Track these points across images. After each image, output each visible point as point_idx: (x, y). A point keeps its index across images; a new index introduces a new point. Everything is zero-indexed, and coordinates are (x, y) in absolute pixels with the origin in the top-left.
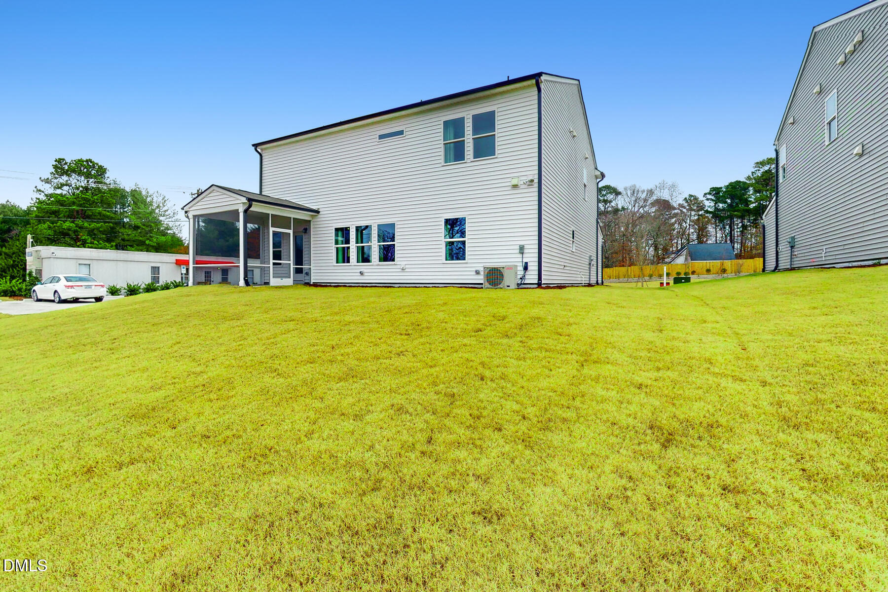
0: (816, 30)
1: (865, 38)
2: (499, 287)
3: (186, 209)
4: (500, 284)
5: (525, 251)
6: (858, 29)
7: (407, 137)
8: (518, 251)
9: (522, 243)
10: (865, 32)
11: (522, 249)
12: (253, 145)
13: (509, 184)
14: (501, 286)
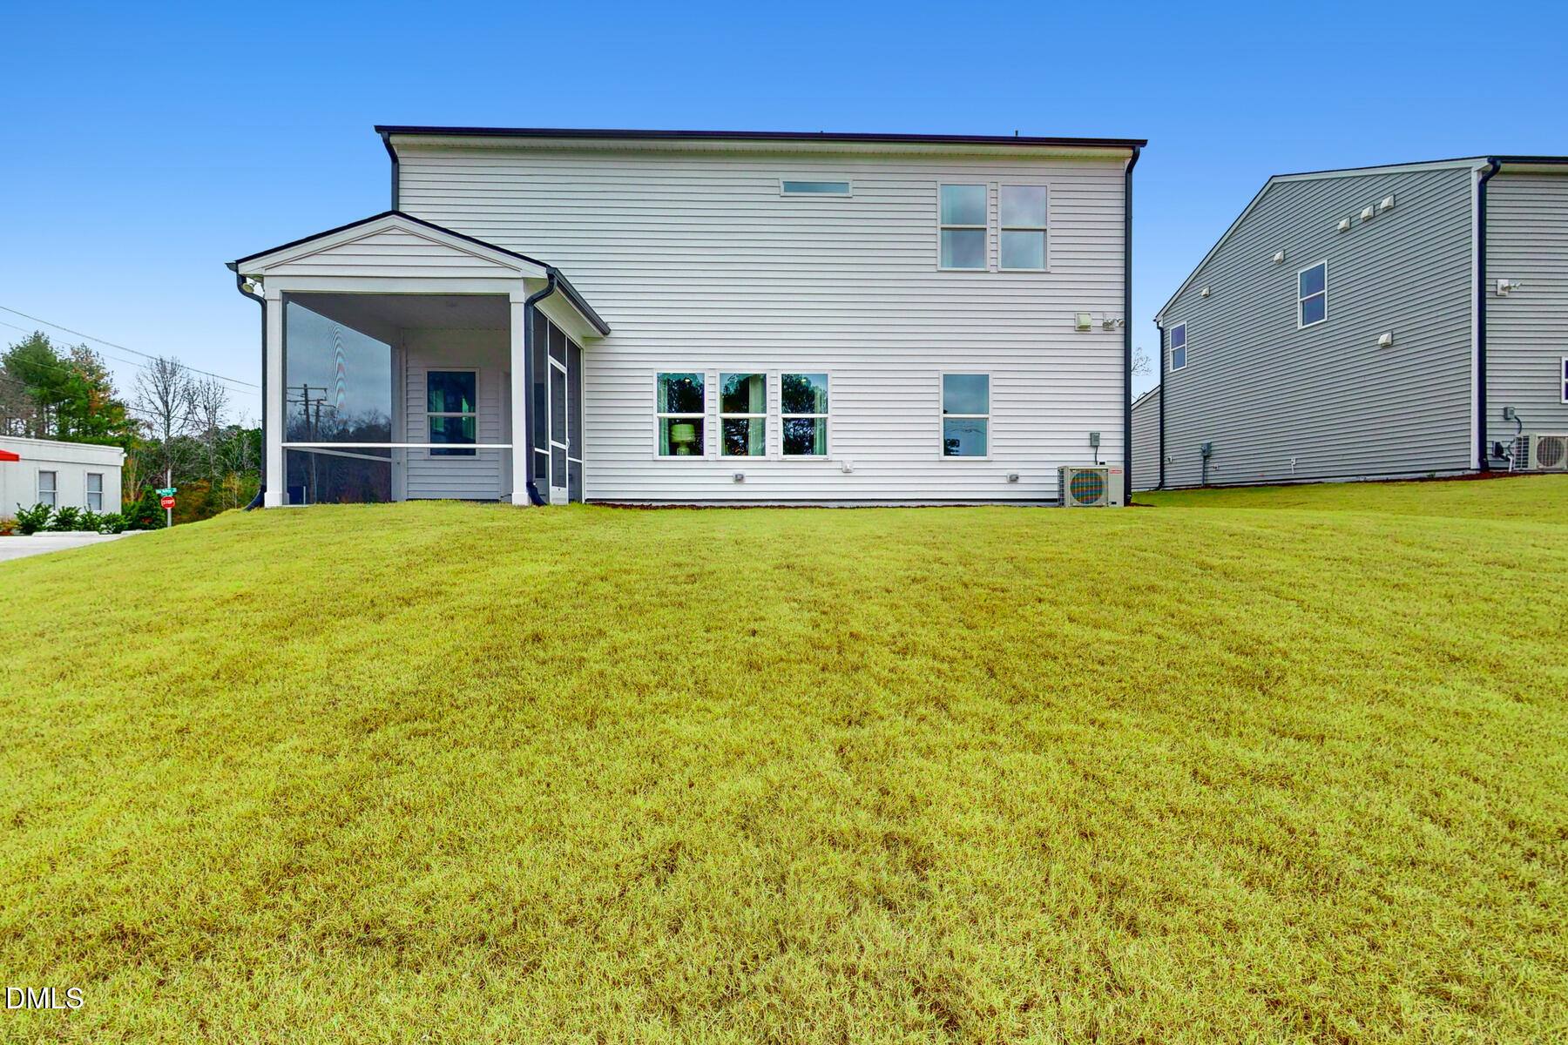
0: (1274, 180)
1: (1397, 204)
2: (1094, 504)
3: (244, 269)
4: (1096, 499)
5: (1102, 443)
6: (1390, 190)
7: (855, 200)
8: (1087, 443)
9: (1094, 429)
10: (1397, 198)
11: (1095, 441)
12: (379, 129)
13: (1072, 323)
14: (1098, 503)
